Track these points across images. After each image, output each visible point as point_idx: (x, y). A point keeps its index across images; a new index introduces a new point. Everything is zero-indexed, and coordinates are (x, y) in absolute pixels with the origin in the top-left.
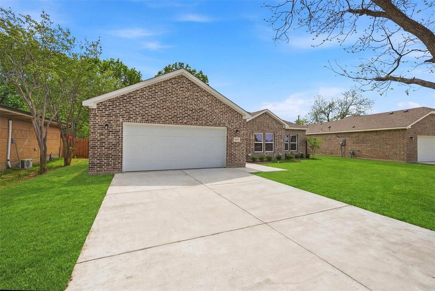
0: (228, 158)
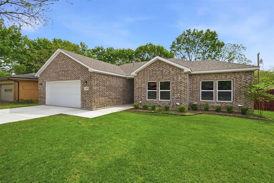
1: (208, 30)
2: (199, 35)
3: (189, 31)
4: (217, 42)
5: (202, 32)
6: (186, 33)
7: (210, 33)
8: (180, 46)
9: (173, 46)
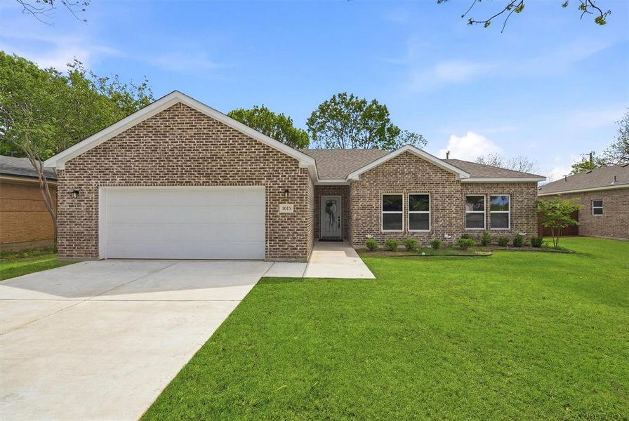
0: (268, 245)
1: (375, 102)
2: (359, 106)
3: (342, 96)
4: (388, 126)
5: (364, 102)
6: (337, 99)
7: (377, 107)
8: (325, 122)
9: (311, 122)
